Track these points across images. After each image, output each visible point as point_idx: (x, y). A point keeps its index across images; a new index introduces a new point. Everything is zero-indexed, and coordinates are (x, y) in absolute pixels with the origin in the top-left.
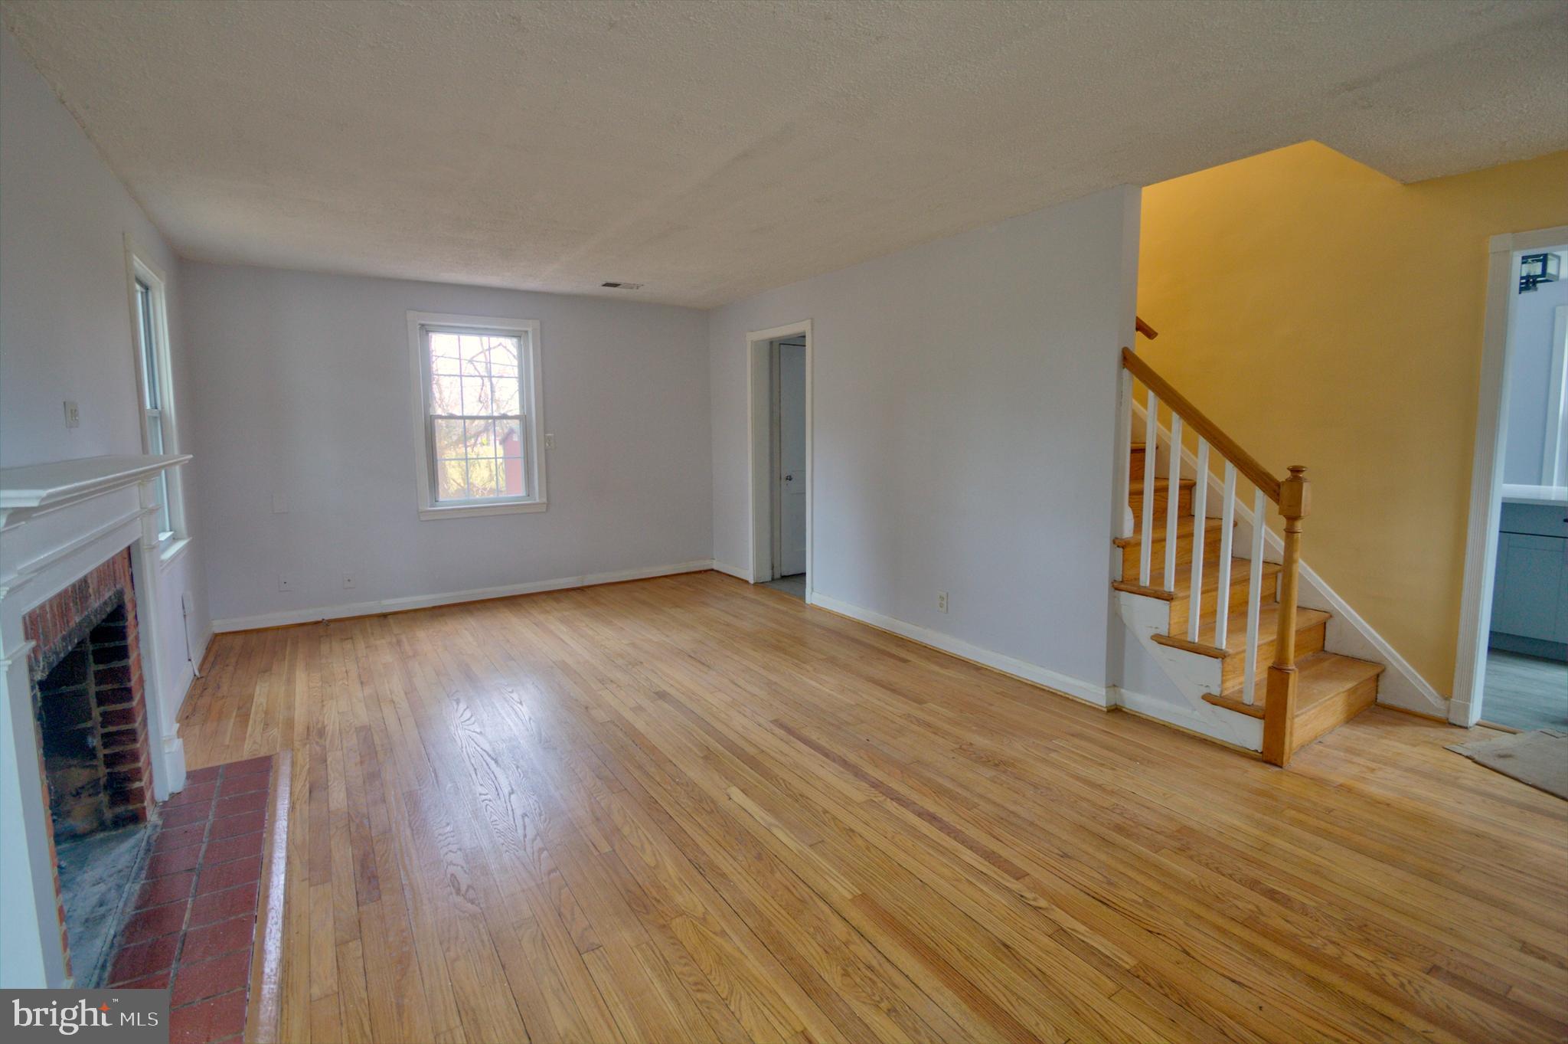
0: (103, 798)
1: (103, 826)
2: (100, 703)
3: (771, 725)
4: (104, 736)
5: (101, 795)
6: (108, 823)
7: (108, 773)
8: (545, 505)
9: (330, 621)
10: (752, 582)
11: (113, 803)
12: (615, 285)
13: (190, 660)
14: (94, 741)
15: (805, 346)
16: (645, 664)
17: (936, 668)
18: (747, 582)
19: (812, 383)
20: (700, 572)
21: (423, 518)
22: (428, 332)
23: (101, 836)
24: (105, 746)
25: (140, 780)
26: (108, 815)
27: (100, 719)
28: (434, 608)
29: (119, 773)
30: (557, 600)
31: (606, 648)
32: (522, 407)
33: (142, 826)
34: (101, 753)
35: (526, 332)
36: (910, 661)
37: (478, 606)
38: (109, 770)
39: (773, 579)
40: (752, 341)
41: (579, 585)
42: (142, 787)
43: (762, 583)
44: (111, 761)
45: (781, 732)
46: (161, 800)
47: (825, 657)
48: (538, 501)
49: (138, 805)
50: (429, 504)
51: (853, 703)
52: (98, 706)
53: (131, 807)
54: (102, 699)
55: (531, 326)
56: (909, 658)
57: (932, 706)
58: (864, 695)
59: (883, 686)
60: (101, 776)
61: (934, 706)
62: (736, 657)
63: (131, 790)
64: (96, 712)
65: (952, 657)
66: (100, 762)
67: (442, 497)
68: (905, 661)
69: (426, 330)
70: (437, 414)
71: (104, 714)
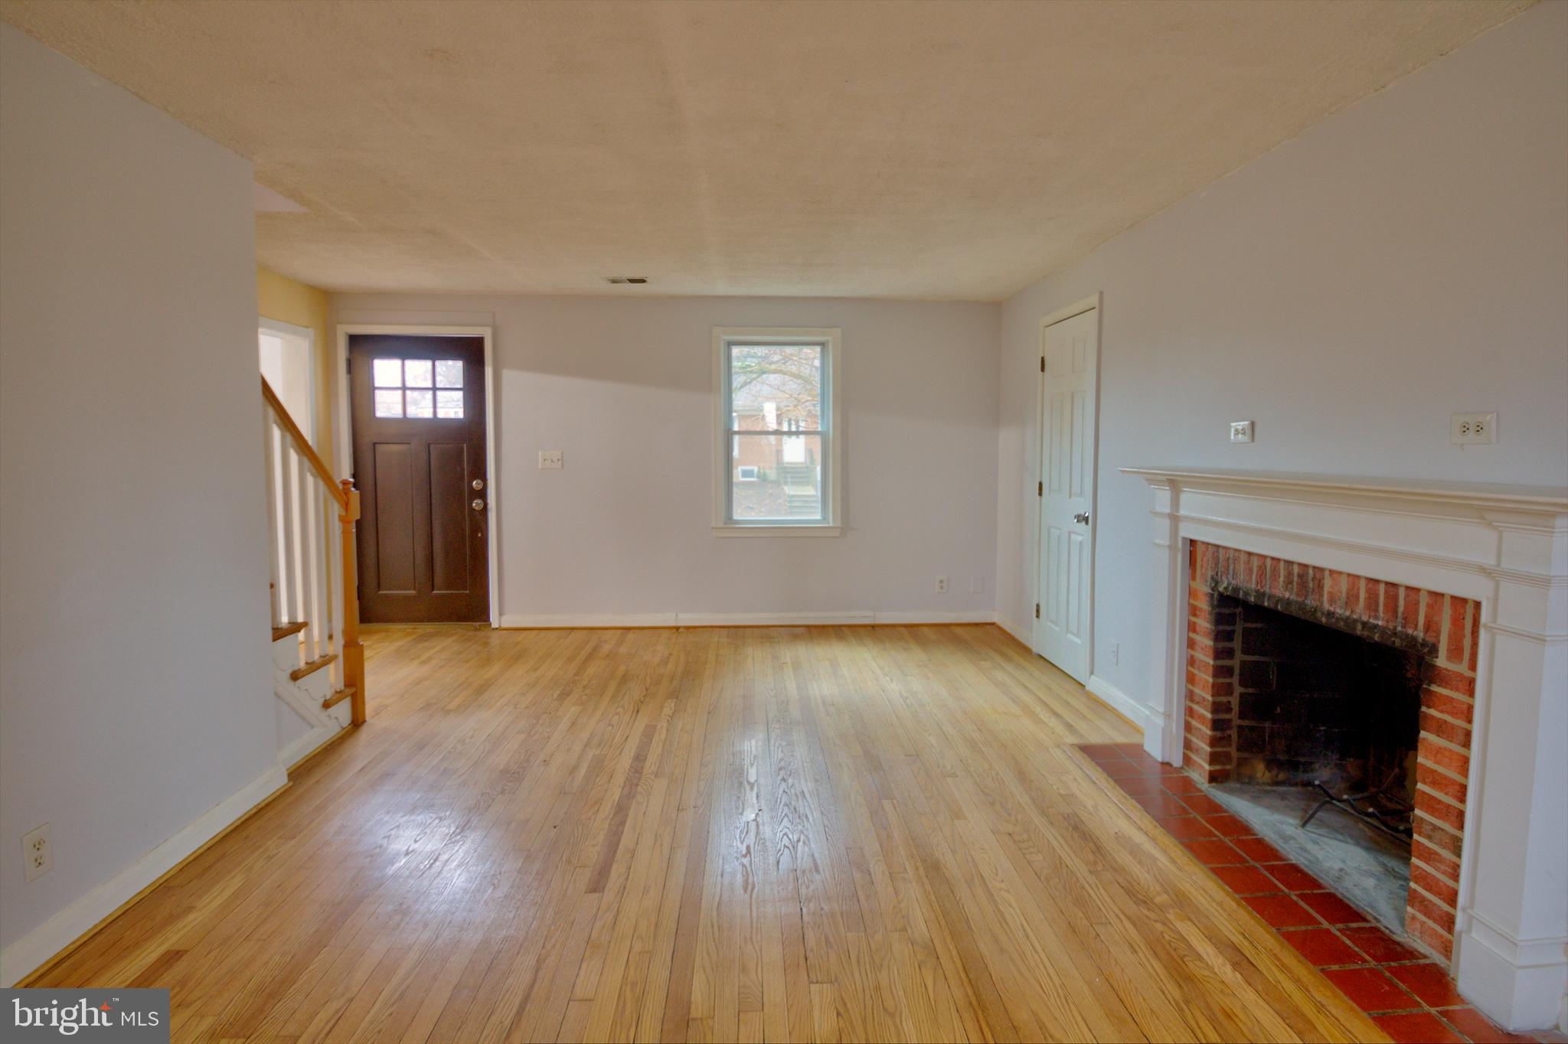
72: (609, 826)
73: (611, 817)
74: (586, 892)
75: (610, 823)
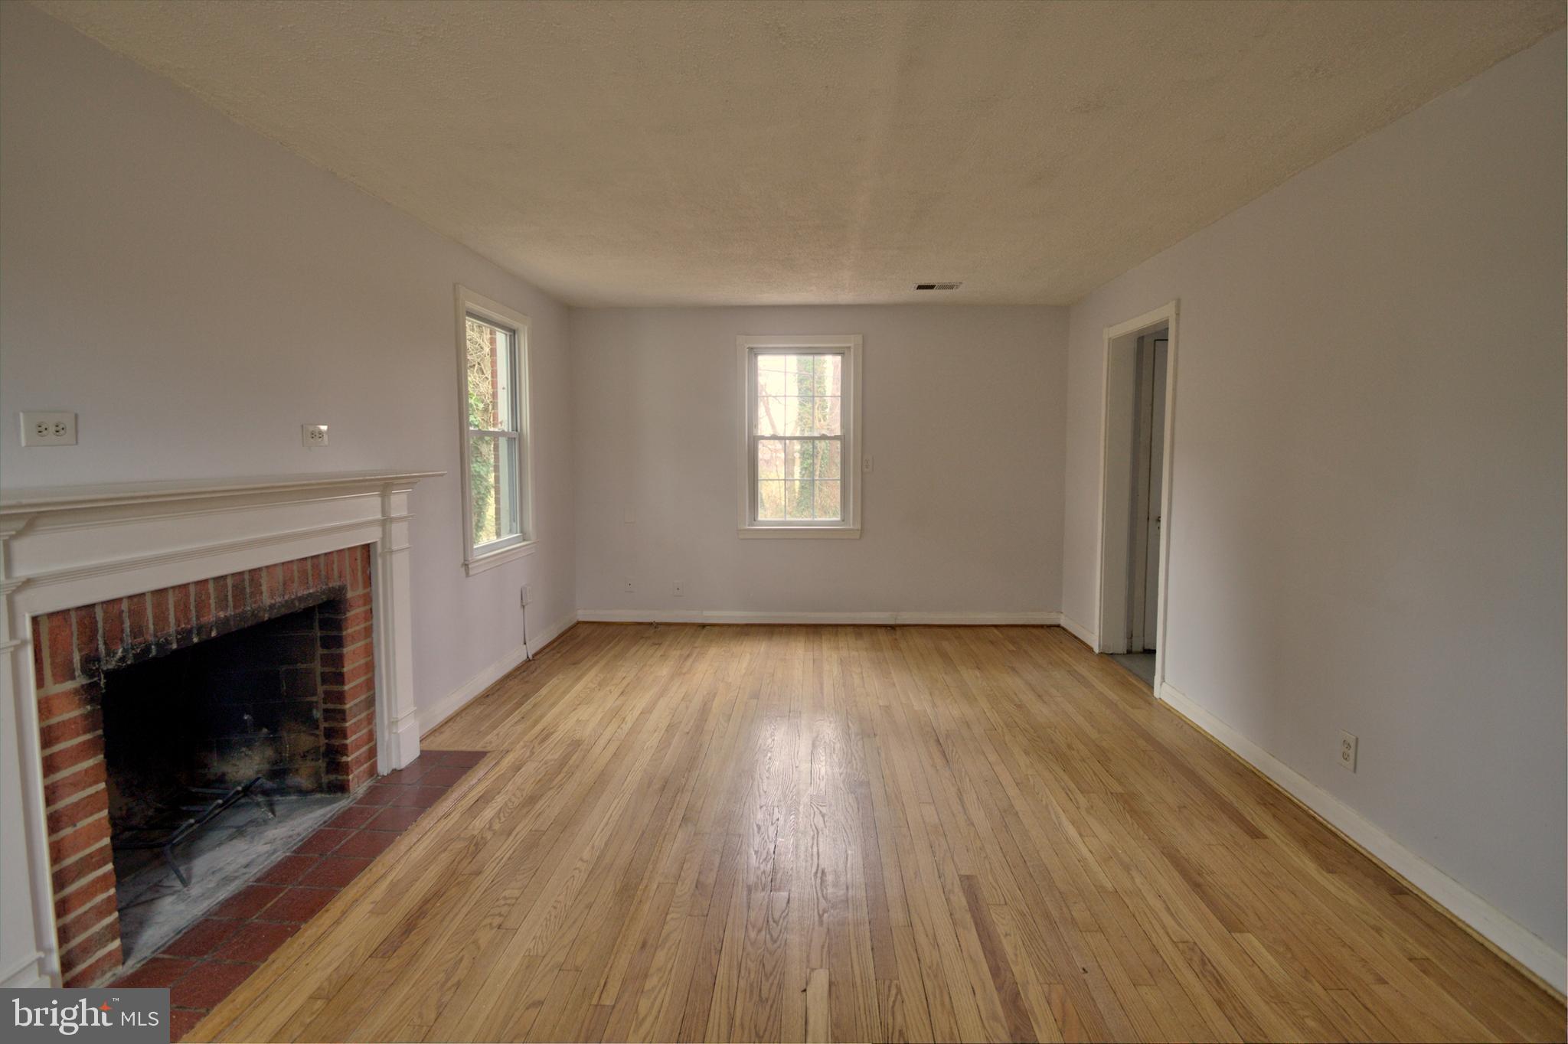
0: (322, 764)
1: (319, 789)
2: (324, 681)
3: (957, 881)
4: (326, 711)
5: (320, 761)
6: (324, 786)
7: (326, 744)
8: (859, 532)
9: (658, 624)
10: (1097, 651)
11: (328, 772)
12: (931, 287)
13: (525, 644)
14: (317, 714)
15: (1167, 340)
16: (877, 737)
17: (1310, 867)
18: (1091, 649)
19: (1175, 390)
20: (1042, 626)
21: (741, 537)
22: (756, 355)
23: (318, 796)
24: (326, 720)
25: (347, 756)
26: (325, 779)
27: (323, 696)
28: (747, 625)
29: (334, 746)
30: (859, 636)
31: (856, 706)
32: (843, 426)
33: (346, 796)
34: (323, 725)
35: (849, 348)
36: (1265, 837)
37: (784, 629)
38: (327, 741)
39: (1129, 652)
40: (1110, 339)
41: (892, 622)
42: (348, 762)
43: (1112, 654)
44: (330, 733)
45: (960, 900)
46: (381, 774)
47: (1120, 790)
48: (852, 527)
49: (345, 777)
50: (747, 523)
51: (1109, 886)
52: (322, 685)
53: (340, 778)
54: (325, 679)
55: (853, 341)
56: (1267, 832)
57: (1250, 941)
58: (1138, 880)
59: (1184, 873)
60: (321, 744)
61: (1257, 943)
62: (993, 757)
63: (340, 762)
64: (321, 689)
65: (1356, 850)
66: (320, 732)
67: (761, 517)
68: (1255, 834)
69: (754, 352)
70: (759, 434)
71: (326, 693)
73: (1019, 986)
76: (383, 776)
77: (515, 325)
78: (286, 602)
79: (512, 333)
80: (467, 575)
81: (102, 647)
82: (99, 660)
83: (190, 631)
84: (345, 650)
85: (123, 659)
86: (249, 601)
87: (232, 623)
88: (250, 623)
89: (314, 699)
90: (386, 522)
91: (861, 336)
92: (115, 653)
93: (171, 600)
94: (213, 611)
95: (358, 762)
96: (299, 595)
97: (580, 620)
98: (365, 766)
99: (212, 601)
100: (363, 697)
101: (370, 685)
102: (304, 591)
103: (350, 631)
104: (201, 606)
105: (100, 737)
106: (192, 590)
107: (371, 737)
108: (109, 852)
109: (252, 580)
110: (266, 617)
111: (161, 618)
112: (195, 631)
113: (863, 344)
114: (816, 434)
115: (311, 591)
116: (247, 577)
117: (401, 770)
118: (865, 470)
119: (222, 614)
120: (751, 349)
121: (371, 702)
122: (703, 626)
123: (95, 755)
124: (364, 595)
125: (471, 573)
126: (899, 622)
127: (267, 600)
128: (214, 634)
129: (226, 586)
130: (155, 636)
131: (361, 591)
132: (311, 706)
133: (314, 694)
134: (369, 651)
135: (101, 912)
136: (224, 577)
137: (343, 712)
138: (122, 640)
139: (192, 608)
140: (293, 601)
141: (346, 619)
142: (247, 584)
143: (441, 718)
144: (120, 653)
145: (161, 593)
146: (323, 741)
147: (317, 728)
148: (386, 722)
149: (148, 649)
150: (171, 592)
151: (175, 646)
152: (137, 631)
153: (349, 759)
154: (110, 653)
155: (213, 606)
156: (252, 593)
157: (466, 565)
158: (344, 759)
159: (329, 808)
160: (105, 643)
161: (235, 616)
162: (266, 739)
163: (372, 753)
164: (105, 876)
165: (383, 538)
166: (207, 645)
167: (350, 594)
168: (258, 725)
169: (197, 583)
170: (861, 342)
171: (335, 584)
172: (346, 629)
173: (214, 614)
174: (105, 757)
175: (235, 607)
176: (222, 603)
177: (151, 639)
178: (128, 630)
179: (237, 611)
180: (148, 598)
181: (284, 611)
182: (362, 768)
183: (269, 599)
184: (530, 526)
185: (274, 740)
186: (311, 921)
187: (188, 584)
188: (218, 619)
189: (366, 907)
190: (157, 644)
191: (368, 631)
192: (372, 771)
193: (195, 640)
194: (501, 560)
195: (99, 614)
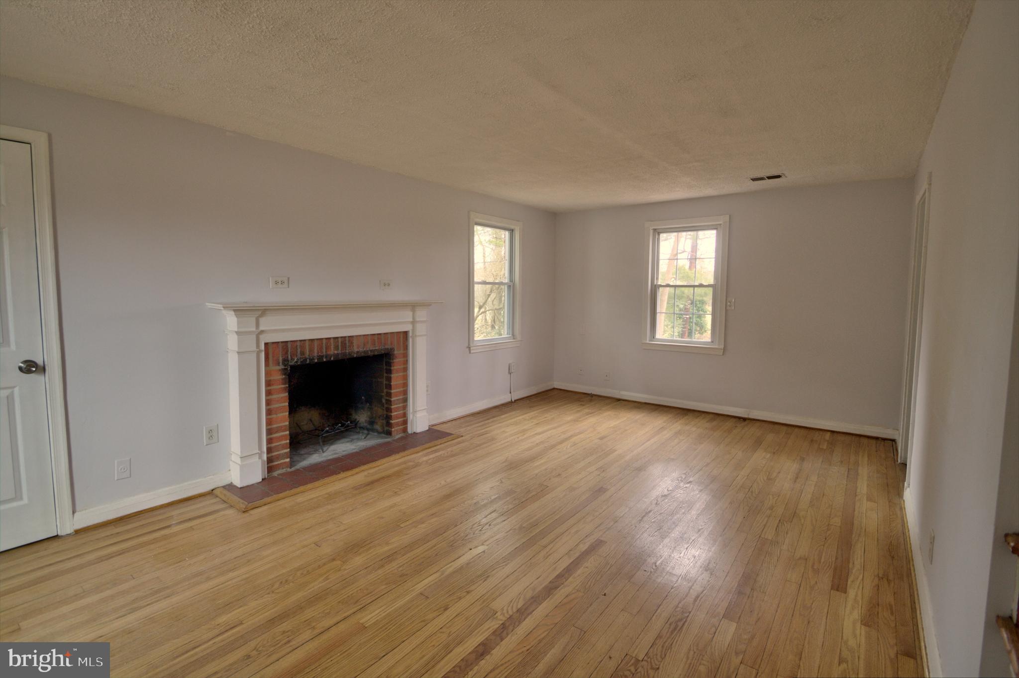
1: (384, 432)
2: (387, 388)
4: (387, 400)
5: (384, 421)
8: (723, 350)
9: (594, 395)
11: (386, 426)
12: (760, 179)
13: (511, 393)
14: (384, 401)
18: (896, 459)
21: (644, 347)
23: (383, 435)
24: (386, 403)
26: (385, 429)
27: (386, 394)
28: (645, 403)
29: (388, 415)
32: (715, 278)
33: (391, 437)
34: (386, 406)
35: (721, 224)
44: (387, 410)
48: (718, 346)
49: (391, 429)
50: (649, 339)
52: (385, 389)
53: (389, 429)
55: (723, 220)
63: (389, 422)
66: (384, 409)
67: (658, 336)
69: (657, 232)
70: (659, 284)
72: (568, 578)
73: (562, 586)
74: (606, 542)
75: (566, 580)
76: (409, 434)
77: (512, 227)
78: (365, 351)
79: (512, 231)
80: (470, 353)
81: (289, 357)
82: (288, 361)
83: (323, 356)
84: (392, 375)
85: (296, 362)
86: (347, 348)
87: (340, 356)
88: (348, 357)
89: (383, 394)
90: (413, 323)
91: (728, 216)
92: (294, 360)
93: (316, 344)
94: (333, 351)
95: (398, 424)
96: (371, 349)
97: (556, 387)
98: (401, 427)
99: (332, 346)
100: (401, 397)
101: (405, 393)
102: (371, 348)
103: (395, 368)
104: (327, 348)
105: (287, 387)
106: (324, 342)
107: (405, 415)
108: (288, 428)
109: (349, 341)
110: (355, 356)
111: (311, 350)
112: (325, 356)
113: (730, 221)
114: (697, 284)
115: (377, 348)
116: (347, 339)
117: (417, 433)
118: (728, 308)
119: (336, 352)
120: (655, 230)
121: (405, 400)
122: (619, 400)
123: (285, 393)
124: (404, 353)
125: (472, 352)
126: (751, 416)
127: (356, 349)
128: (332, 359)
129: (338, 341)
130: (309, 356)
131: (402, 351)
132: (382, 397)
133: (383, 392)
134: (406, 378)
135: (284, 447)
136: (337, 338)
137: (391, 401)
138: (297, 356)
139: (324, 348)
140: (367, 351)
141: (393, 362)
142: (347, 342)
143: (449, 418)
144: (296, 360)
145: (312, 340)
146: (385, 413)
147: (383, 406)
148: (411, 411)
149: (306, 360)
150: (316, 341)
151: (316, 361)
152: (302, 353)
153: (393, 422)
154: (292, 359)
155: (332, 349)
156: (349, 346)
157: (469, 348)
158: (391, 421)
159: (383, 440)
160: (291, 356)
161: (341, 353)
162: (368, 408)
163: (405, 422)
164: (286, 435)
165: (413, 330)
166: (329, 363)
167: (396, 352)
168: (367, 401)
169: (326, 339)
170: (728, 220)
171: (389, 346)
172: (394, 366)
173: (332, 351)
174: (289, 394)
175: (341, 350)
176: (336, 348)
177: (307, 356)
178: (299, 352)
179: (343, 352)
180: (307, 342)
181: (363, 354)
182: (399, 428)
183: (357, 349)
184: (517, 332)
185: (370, 409)
186: (345, 472)
187: (322, 339)
188: (334, 353)
189: (366, 473)
190: (309, 359)
191: (405, 369)
192: (405, 430)
193: (325, 360)
194: (492, 348)
195: (289, 345)
